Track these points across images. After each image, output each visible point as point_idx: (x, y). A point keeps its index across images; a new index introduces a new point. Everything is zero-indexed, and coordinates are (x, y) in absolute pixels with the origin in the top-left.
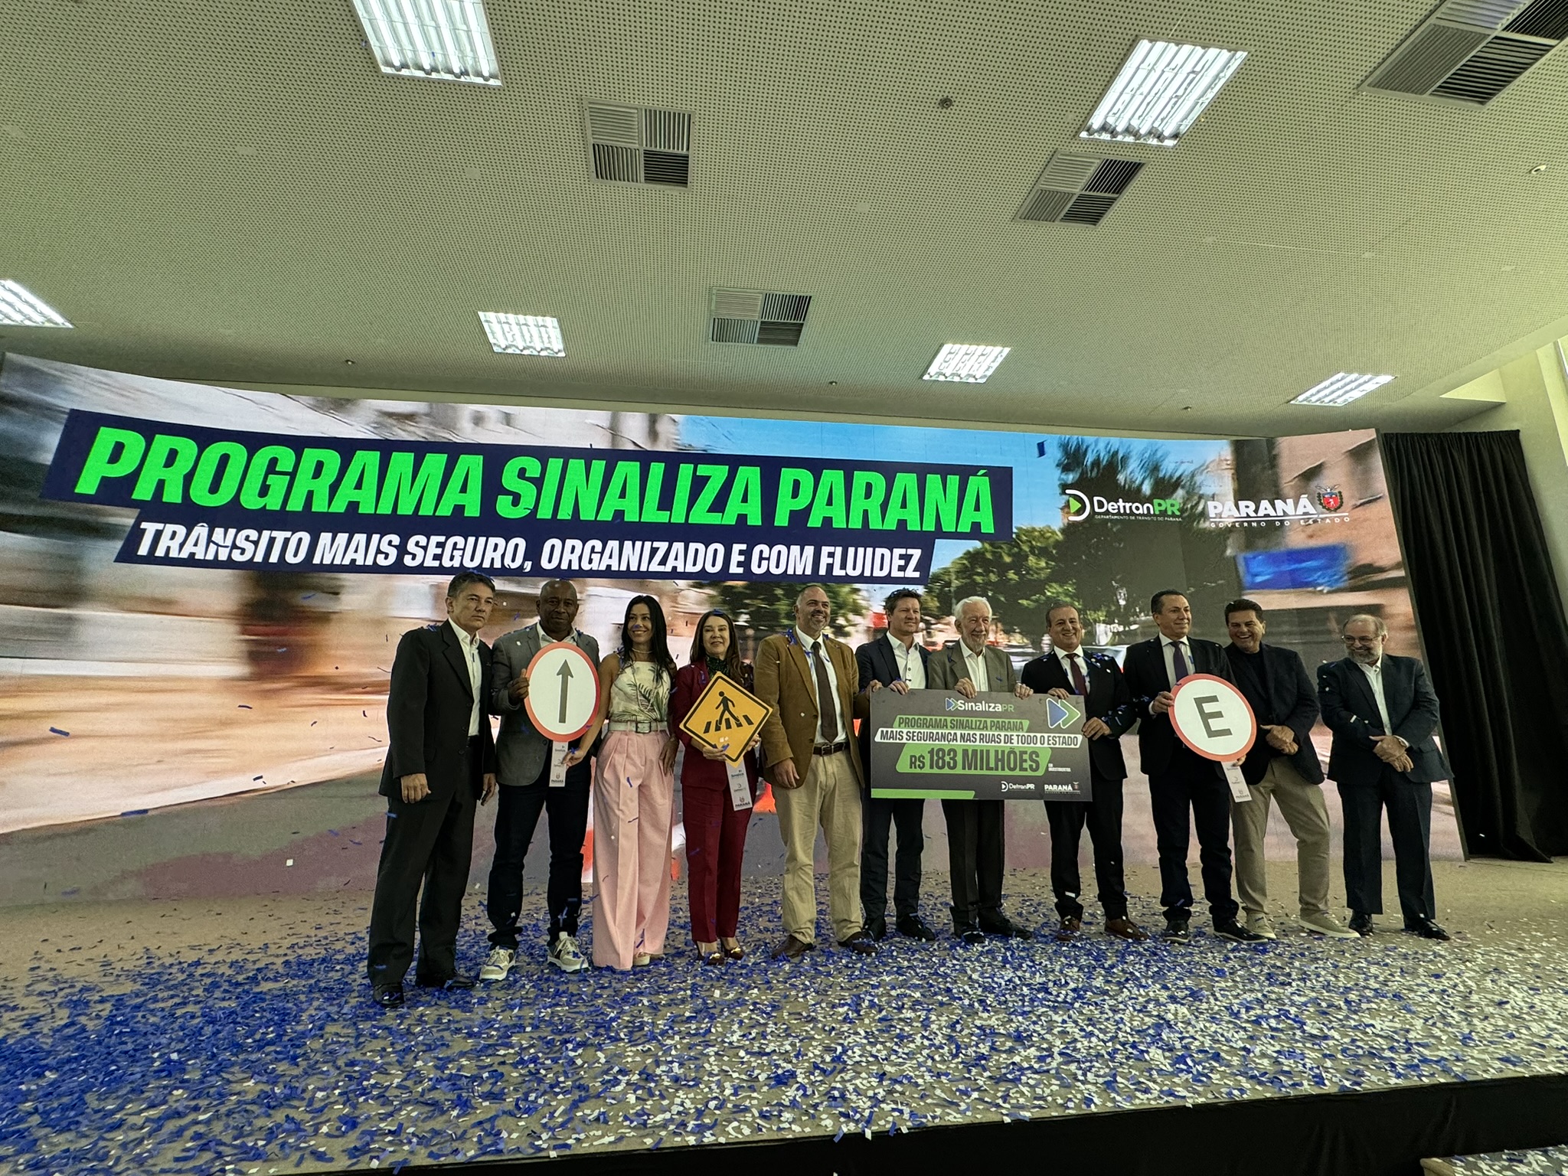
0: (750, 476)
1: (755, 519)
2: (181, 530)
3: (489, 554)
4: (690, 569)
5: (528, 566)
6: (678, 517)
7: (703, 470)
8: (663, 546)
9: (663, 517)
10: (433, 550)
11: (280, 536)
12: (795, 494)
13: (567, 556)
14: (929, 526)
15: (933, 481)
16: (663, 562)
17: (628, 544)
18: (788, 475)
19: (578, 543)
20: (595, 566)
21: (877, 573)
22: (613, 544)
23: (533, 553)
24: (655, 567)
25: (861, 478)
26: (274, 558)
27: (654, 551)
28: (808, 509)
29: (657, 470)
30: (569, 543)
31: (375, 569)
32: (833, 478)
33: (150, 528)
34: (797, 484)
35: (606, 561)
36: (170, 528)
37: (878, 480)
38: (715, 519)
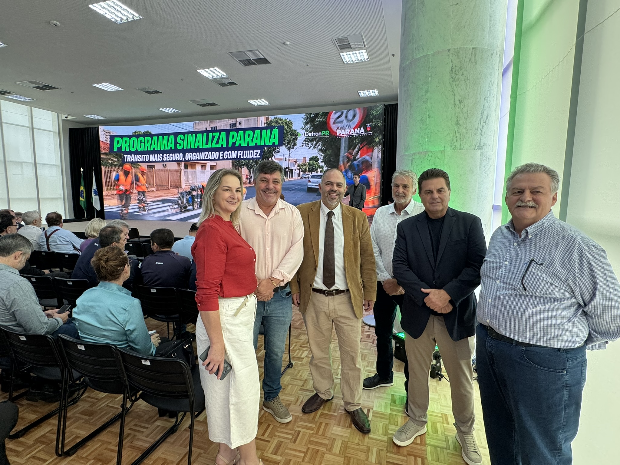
0: (223, 134)
1: (225, 146)
2: (130, 156)
3: (177, 157)
4: (213, 158)
5: (183, 159)
6: (210, 147)
7: (214, 134)
8: (207, 153)
9: (206, 146)
10: (168, 157)
11: (144, 156)
13: (190, 157)
16: (207, 157)
17: (200, 153)
18: (231, 133)
19: (191, 154)
20: (195, 159)
21: (250, 157)
22: (198, 153)
23: (184, 157)
24: (206, 158)
25: (247, 132)
26: (144, 161)
27: (205, 154)
28: (236, 142)
29: (205, 135)
30: (190, 154)
31: (159, 162)
32: (241, 133)
33: (125, 156)
35: (197, 157)
36: (128, 156)
38: (217, 146)
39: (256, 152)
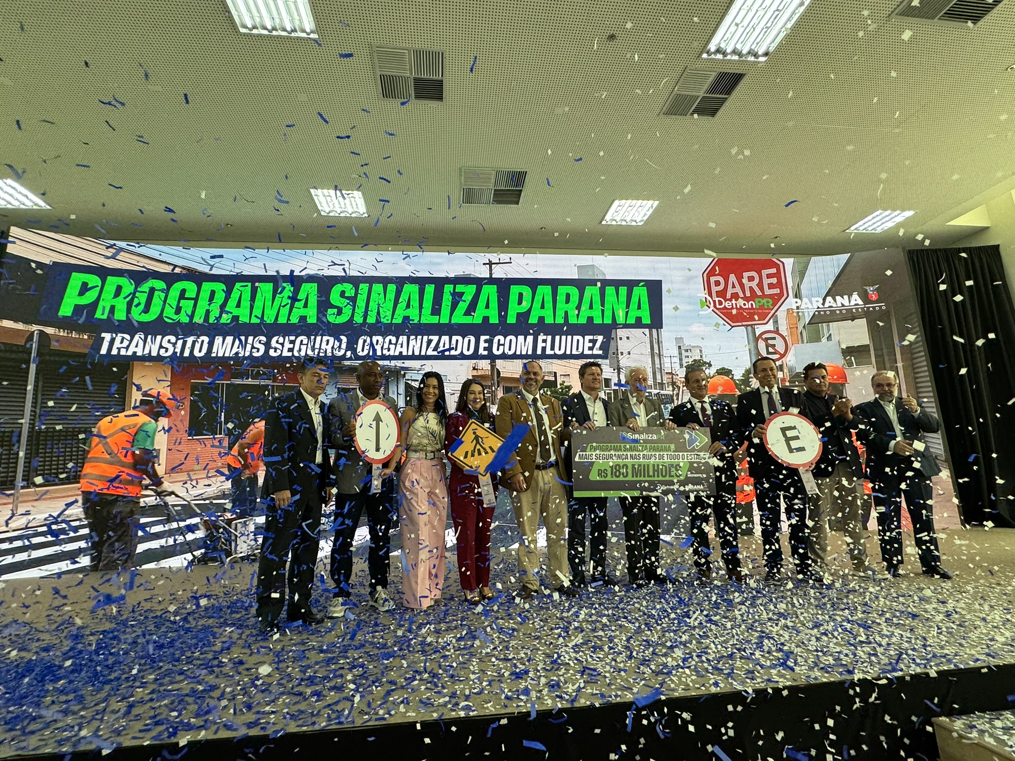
0: (490, 291)
1: (494, 320)
2: (127, 337)
3: (324, 347)
4: (453, 352)
5: (349, 353)
6: (444, 320)
7: (460, 288)
8: (435, 338)
9: (434, 320)
10: (288, 345)
11: (190, 339)
12: (520, 302)
13: (374, 347)
14: (608, 320)
15: (610, 290)
18: (515, 290)
19: (380, 338)
20: (392, 353)
21: (574, 352)
22: (403, 339)
23: (351, 346)
24: (430, 352)
25: (562, 290)
26: (187, 354)
27: (429, 342)
28: (529, 311)
29: (430, 289)
30: (375, 338)
32: (545, 291)
33: (107, 337)
34: (521, 296)
35: (399, 349)
36: (120, 336)
37: (574, 292)
38: (468, 320)
39: (590, 341)
